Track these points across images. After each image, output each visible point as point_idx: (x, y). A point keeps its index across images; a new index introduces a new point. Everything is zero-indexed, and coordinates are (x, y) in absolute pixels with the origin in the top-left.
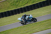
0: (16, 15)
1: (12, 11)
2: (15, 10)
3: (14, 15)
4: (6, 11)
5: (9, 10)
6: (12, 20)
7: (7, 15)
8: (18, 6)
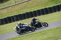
0: (56, 13)
1: (50, 8)
2: (54, 7)
3: (53, 13)
4: (43, 8)
5: (47, 7)
6: (50, 19)
7: (45, 13)
8: (58, 2)
